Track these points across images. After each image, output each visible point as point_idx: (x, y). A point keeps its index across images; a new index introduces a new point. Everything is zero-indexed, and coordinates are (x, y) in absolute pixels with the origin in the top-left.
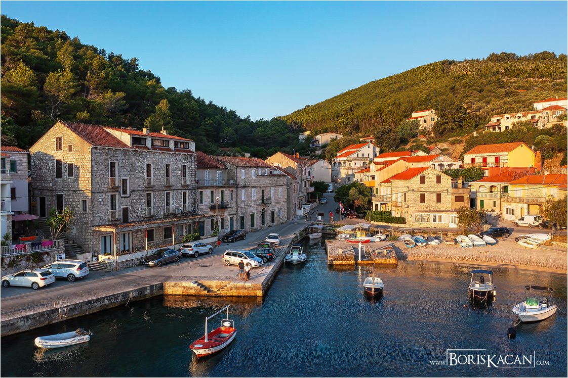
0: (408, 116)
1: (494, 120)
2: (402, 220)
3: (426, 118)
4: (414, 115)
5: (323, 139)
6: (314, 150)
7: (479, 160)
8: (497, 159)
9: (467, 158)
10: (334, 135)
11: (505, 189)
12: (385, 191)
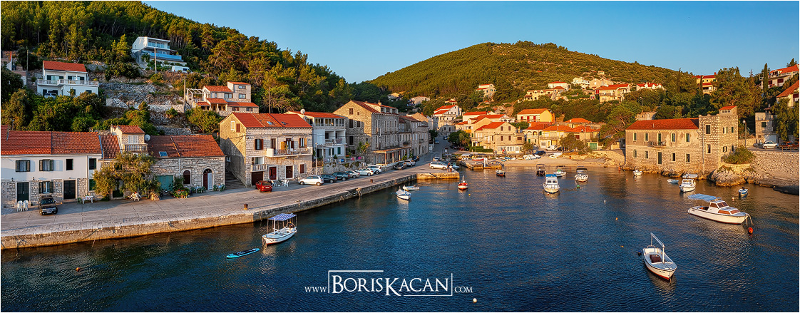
0: (475, 86)
1: (528, 93)
2: (491, 150)
3: (488, 89)
4: (480, 87)
5: (417, 100)
6: (411, 108)
7: (525, 118)
8: (535, 118)
9: (519, 116)
10: (424, 98)
11: (540, 133)
12: (478, 135)
